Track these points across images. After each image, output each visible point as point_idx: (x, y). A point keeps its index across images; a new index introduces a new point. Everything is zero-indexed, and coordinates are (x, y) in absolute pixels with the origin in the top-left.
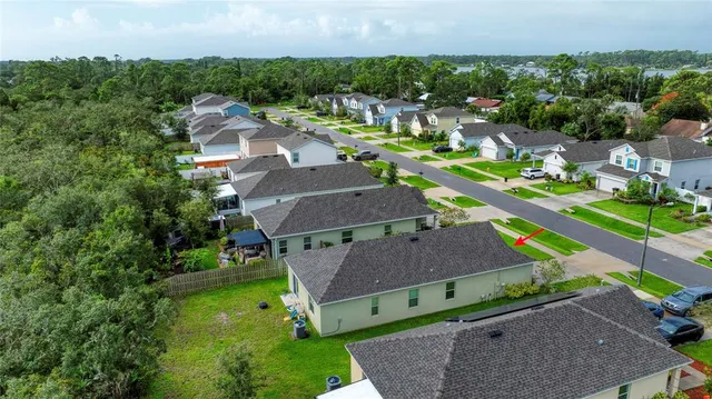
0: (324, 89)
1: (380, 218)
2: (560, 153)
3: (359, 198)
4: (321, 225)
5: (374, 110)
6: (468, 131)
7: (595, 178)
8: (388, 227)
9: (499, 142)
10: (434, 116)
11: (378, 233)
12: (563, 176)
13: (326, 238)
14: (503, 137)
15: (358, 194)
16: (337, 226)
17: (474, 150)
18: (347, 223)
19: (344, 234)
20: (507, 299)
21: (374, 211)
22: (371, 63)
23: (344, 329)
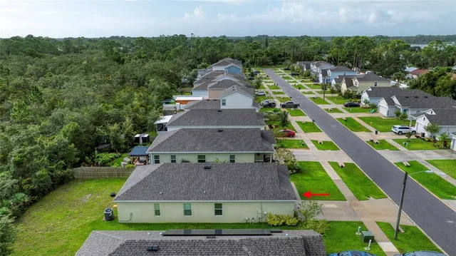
0: (308, 58)
1: (227, 149)
2: (428, 116)
3: (220, 133)
4: (184, 148)
5: (324, 73)
6: (375, 93)
7: (450, 140)
8: (232, 157)
9: (390, 103)
10: (356, 80)
11: (224, 159)
12: (427, 135)
13: (186, 158)
14: (395, 100)
15: (220, 131)
16: (197, 150)
17: (375, 107)
18: (202, 150)
19: (199, 157)
20: (266, 224)
21: (225, 143)
22: (340, 41)
23: (134, 220)
